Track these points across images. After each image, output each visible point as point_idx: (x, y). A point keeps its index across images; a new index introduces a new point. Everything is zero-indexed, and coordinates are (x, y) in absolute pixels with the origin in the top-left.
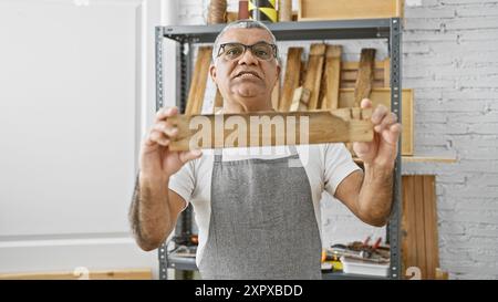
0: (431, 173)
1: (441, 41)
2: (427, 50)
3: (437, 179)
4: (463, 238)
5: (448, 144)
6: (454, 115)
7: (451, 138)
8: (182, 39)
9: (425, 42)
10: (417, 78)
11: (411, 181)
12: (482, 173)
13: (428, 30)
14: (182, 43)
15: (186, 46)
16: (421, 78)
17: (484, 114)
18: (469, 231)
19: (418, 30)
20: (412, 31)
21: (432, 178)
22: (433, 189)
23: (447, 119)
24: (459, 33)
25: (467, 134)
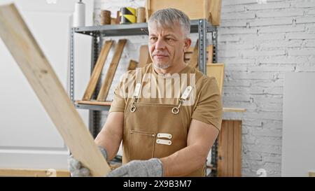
0: (240, 119)
1: (247, 34)
2: (238, 40)
3: (243, 123)
4: (260, 163)
5: (251, 101)
6: (255, 81)
7: (252, 96)
8: (95, 34)
9: (237, 34)
10: (232, 58)
11: (226, 124)
12: (273, 120)
13: (239, 27)
14: (96, 37)
15: (98, 38)
16: (234, 57)
17: (274, 81)
18: (265, 159)
19: (233, 27)
20: (229, 27)
21: (240, 122)
22: (240, 130)
23: (251, 84)
24: (258, 28)
25: (263, 94)
